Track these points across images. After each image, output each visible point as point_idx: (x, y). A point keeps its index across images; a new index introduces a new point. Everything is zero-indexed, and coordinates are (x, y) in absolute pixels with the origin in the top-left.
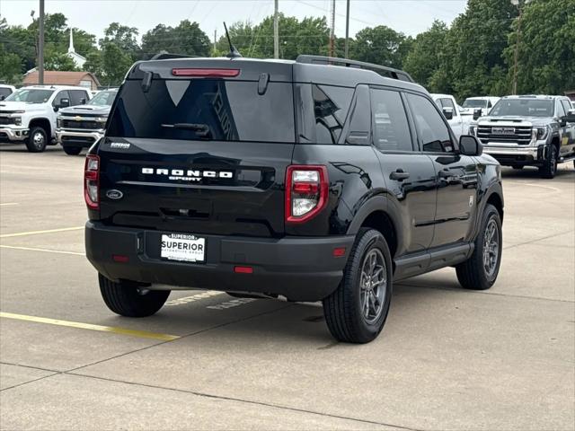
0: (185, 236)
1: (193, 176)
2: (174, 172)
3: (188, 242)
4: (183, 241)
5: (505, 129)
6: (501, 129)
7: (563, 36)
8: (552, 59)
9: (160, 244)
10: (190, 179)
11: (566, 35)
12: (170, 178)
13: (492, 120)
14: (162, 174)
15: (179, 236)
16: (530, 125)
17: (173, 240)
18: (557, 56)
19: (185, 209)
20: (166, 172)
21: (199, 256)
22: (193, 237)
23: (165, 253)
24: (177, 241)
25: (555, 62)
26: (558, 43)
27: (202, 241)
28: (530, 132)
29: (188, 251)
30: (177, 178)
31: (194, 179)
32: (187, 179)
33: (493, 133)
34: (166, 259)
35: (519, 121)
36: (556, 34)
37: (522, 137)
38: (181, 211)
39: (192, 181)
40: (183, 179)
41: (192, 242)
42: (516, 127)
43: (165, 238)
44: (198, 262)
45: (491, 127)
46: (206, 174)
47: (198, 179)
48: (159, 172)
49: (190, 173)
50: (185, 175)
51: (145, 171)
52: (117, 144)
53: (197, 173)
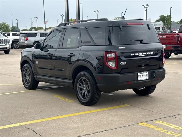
0: (144, 72)
1: (145, 54)
2: (140, 54)
4: (143, 74)
9: (138, 76)
12: (139, 56)
15: (142, 73)
20: (138, 54)
23: (139, 79)
24: (142, 74)
27: (148, 73)
29: (145, 77)
39: (144, 56)
40: (142, 56)
43: (139, 74)
46: (148, 53)
48: (136, 54)
49: (144, 54)
50: (143, 54)
51: (132, 55)
52: (121, 47)
53: (146, 53)
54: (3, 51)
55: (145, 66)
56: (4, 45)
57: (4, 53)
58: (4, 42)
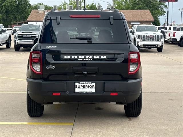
0: (86, 83)
1: (89, 58)
2: (80, 57)
3: (88, 85)
4: (85, 85)
5: (27, 35)
6: (26, 35)
7: (5, 5)
8: (2, 12)
9: (75, 86)
10: (88, 59)
11: (6, 5)
12: (78, 59)
13: (22, 33)
14: (74, 58)
15: (83, 83)
16: (35, 34)
17: (80, 85)
18: (4, 11)
19: (86, 72)
20: (76, 57)
21: (93, 90)
22: (90, 83)
23: (77, 90)
24: (83, 85)
25: (3, 13)
26: (4, 7)
27: (94, 84)
28: (36, 36)
29: (88, 88)
30: (82, 59)
31: (89, 59)
32: (86, 59)
33: (23, 37)
34: (78, 93)
35: (32, 33)
36: (3, 4)
37: (33, 38)
38: (84, 72)
39: (89, 60)
40: (85, 59)
41: (89, 85)
42: (31, 35)
43: (77, 84)
44: (93, 93)
45: (22, 35)
46: (95, 57)
47: (91, 59)
48: (73, 57)
49: (87, 57)
50: (85, 58)
51: (65, 57)
52: (50, 46)
53: (91, 57)
54: (157, 49)
55: (88, 74)
56: (155, 41)
57: (157, 51)
58: (156, 38)
